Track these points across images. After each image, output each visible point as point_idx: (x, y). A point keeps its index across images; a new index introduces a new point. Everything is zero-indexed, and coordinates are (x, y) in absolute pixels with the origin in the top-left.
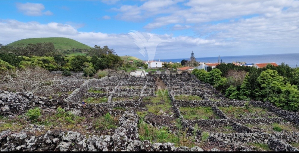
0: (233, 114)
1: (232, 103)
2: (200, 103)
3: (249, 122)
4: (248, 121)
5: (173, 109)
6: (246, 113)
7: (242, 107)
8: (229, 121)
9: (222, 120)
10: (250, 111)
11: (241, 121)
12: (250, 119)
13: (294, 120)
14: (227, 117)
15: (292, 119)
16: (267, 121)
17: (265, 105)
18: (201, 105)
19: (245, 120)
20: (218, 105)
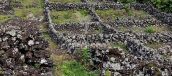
0: (110, 18)
1: (112, 6)
2: (77, 6)
3: (122, 25)
4: (121, 23)
5: (44, 13)
6: (124, 16)
7: (123, 10)
8: (101, 24)
9: (94, 23)
10: (129, 14)
11: (114, 24)
12: (123, 22)
13: (170, 22)
14: (100, 20)
15: (169, 21)
16: (142, 23)
17: (148, 8)
18: (78, 8)
19: (118, 23)
20: (97, 8)
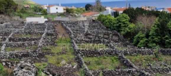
0: (141, 63)
1: (140, 51)
2: (106, 52)
3: (158, 72)
4: (157, 70)
5: (76, 59)
6: (155, 61)
7: (151, 55)
8: (137, 70)
9: (130, 69)
10: (159, 60)
11: (150, 70)
12: (159, 68)
14: (134, 66)
18: (107, 54)
19: (154, 69)
20: (126, 54)
